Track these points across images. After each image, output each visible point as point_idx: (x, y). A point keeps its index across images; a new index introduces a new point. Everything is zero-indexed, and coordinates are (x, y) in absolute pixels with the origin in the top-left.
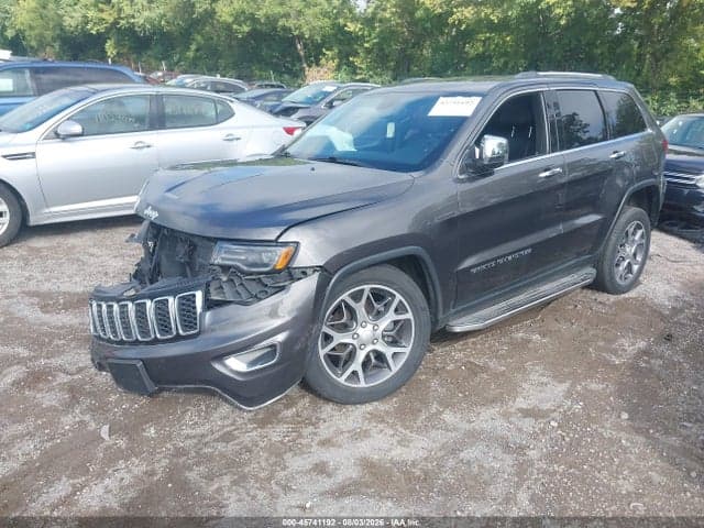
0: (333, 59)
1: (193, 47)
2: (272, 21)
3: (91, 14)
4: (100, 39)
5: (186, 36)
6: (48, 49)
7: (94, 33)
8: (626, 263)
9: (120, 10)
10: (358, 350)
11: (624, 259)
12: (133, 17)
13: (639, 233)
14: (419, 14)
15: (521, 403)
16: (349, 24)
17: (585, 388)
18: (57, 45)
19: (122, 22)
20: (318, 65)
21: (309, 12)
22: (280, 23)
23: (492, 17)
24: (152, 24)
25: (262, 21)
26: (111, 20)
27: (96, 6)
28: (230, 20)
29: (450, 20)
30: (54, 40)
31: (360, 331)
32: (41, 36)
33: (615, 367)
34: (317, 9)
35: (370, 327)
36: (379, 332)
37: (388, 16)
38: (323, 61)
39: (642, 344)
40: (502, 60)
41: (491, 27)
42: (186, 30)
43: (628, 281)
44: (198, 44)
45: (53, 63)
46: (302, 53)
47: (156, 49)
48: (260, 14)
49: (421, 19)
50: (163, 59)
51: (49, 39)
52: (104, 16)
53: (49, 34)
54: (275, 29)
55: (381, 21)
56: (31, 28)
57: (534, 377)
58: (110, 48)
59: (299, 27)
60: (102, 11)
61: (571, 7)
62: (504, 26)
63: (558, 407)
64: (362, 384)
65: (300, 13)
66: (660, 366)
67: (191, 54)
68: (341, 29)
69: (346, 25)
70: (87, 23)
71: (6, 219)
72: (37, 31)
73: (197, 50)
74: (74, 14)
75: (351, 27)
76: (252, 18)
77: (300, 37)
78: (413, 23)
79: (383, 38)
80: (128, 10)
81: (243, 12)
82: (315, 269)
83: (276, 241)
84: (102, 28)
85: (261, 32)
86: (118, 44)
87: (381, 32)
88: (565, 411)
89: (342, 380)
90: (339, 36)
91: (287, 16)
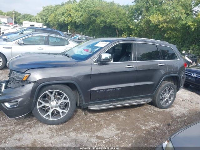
0: (125, 35)
1: (90, 29)
2: (110, 23)
3: (66, 19)
4: (67, 25)
5: (88, 26)
6: (55, 26)
7: (66, 23)
8: (166, 100)
9: (73, 18)
10: (50, 109)
11: (165, 98)
12: (76, 20)
13: (172, 91)
14: (151, 25)
15: (99, 134)
16: (131, 26)
17: (125, 134)
18: (57, 25)
19: (73, 21)
20: (121, 36)
21: (120, 22)
22: (112, 24)
23: (172, 27)
24: (80, 22)
25: (108, 23)
26: (70, 20)
27: (67, 17)
28: (99, 22)
29: (159, 27)
30: (56, 24)
31: (52, 103)
32: (54, 23)
33: (142, 130)
34: (123, 21)
35: (55, 102)
36: (58, 104)
37: (142, 24)
38: (123, 35)
39: (157, 125)
40: (174, 39)
41: (172, 30)
42: (88, 24)
43: (166, 105)
44: (91, 28)
45: (55, 30)
46: (117, 33)
47: (80, 29)
48: (107, 21)
49: (151, 26)
50: (82, 31)
51: (55, 24)
52: (69, 19)
53: (55, 23)
54: (111, 26)
55: (140, 26)
56: (51, 21)
57: (110, 128)
58: (69, 27)
59: (117, 26)
60: (69, 18)
61: (196, 26)
62: (175, 30)
63: (110, 138)
64: (51, 119)
65: (118, 22)
66: (158, 132)
67: (89, 31)
68: (129, 27)
69: (130, 26)
70: (64, 21)
71: (1, 63)
72: (52, 22)
73: (91, 30)
74: (62, 18)
75: (131, 27)
76: (105, 22)
77: (117, 28)
78: (150, 27)
79: (140, 31)
80: (75, 18)
81: (103, 21)
82: (33, 82)
83: (24, 72)
84: (68, 22)
85: (107, 26)
86: (71, 27)
87: (140, 29)
88: (111, 140)
89: (44, 116)
90: (128, 29)
91: (114, 22)
